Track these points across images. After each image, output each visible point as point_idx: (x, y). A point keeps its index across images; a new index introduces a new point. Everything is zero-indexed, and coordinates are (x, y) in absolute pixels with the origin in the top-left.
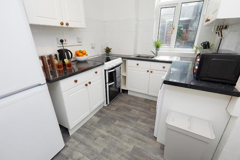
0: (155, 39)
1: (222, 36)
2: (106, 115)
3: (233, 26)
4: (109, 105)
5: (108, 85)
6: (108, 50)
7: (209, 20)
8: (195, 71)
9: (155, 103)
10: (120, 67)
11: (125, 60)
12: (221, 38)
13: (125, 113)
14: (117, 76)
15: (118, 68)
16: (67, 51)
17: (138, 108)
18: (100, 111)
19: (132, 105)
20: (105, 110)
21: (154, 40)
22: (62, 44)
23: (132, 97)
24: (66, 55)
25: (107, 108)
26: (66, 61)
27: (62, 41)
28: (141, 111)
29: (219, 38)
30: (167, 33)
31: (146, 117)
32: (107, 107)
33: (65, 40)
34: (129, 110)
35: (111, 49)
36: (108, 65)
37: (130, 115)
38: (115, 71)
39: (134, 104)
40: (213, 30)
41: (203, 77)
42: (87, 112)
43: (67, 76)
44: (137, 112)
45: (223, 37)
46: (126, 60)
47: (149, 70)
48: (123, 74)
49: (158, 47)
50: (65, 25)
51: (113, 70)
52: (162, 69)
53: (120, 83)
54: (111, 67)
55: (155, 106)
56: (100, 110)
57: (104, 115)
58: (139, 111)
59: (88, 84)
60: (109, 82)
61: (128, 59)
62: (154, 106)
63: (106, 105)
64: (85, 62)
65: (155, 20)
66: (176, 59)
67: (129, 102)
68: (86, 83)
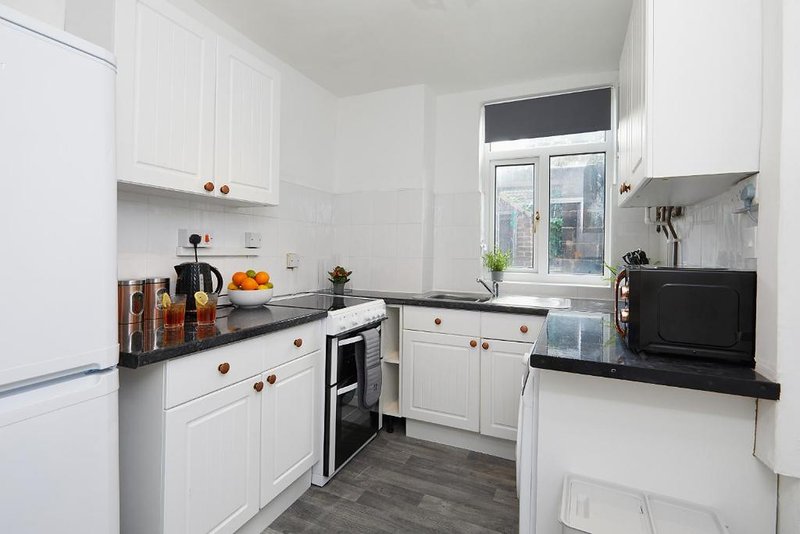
0: (486, 247)
1: (675, 237)
2: (321, 523)
3: (696, 206)
4: (334, 482)
5: (334, 392)
6: (340, 277)
7: (629, 187)
8: (622, 325)
9: (508, 467)
10: (380, 332)
11: (398, 306)
12: (674, 240)
13: (396, 511)
14: (369, 362)
15: (374, 332)
16: (207, 269)
17: (448, 489)
18: (299, 507)
19: (424, 477)
20: (316, 501)
21: (486, 249)
22: (196, 247)
23: (421, 446)
24: (202, 282)
25: (325, 493)
26: (201, 297)
27: (195, 240)
28: (458, 502)
29: (668, 241)
30: (518, 239)
31: (481, 525)
32: (327, 490)
33: (207, 237)
34: (413, 499)
35: (350, 273)
36: (341, 320)
37: (417, 520)
38: (362, 343)
39: (432, 472)
40: (646, 219)
41: (651, 343)
42: (246, 507)
43: (195, 346)
44: (445, 507)
45: (679, 237)
46: (400, 307)
47: (477, 340)
48: (388, 357)
49: (497, 270)
50: (216, 193)
51: (357, 339)
52: (520, 336)
53: (377, 386)
54: (349, 328)
55: (513, 482)
56: (298, 503)
57: (310, 525)
58: (451, 500)
59: (266, 384)
60: (340, 384)
61: (406, 304)
62: (507, 482)
63: (320, 480)
64: (262, 308)
65: (482, 195)
66: (558, 303)
67: (411, 467)
68: (257, 380)
